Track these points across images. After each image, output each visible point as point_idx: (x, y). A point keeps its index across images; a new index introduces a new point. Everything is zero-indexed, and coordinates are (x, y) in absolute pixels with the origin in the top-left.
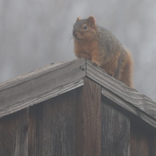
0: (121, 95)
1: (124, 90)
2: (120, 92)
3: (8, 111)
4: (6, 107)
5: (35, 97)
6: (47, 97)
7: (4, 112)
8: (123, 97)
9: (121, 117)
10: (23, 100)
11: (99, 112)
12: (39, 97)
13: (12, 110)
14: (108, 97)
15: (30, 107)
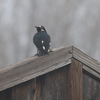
0: (95, 69)
1: (97, 65)
2: (95, 67)
3: (22, 80)
4: (21, 78)
5: (39, 71)
6: (47, 71)
7: (19, 81)
8: (97, 70)
9: (95, 83)
10: (32, 73)
11: (81, 80)
12: (42, 71)
13: (25, 80)
14: (87, 70)
15: (37, 77)
